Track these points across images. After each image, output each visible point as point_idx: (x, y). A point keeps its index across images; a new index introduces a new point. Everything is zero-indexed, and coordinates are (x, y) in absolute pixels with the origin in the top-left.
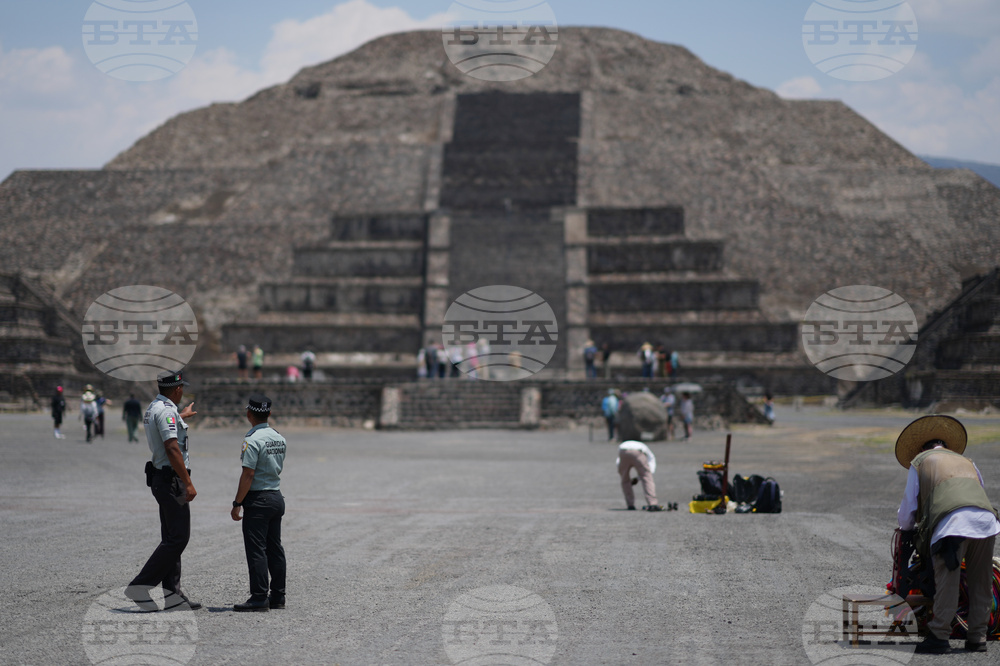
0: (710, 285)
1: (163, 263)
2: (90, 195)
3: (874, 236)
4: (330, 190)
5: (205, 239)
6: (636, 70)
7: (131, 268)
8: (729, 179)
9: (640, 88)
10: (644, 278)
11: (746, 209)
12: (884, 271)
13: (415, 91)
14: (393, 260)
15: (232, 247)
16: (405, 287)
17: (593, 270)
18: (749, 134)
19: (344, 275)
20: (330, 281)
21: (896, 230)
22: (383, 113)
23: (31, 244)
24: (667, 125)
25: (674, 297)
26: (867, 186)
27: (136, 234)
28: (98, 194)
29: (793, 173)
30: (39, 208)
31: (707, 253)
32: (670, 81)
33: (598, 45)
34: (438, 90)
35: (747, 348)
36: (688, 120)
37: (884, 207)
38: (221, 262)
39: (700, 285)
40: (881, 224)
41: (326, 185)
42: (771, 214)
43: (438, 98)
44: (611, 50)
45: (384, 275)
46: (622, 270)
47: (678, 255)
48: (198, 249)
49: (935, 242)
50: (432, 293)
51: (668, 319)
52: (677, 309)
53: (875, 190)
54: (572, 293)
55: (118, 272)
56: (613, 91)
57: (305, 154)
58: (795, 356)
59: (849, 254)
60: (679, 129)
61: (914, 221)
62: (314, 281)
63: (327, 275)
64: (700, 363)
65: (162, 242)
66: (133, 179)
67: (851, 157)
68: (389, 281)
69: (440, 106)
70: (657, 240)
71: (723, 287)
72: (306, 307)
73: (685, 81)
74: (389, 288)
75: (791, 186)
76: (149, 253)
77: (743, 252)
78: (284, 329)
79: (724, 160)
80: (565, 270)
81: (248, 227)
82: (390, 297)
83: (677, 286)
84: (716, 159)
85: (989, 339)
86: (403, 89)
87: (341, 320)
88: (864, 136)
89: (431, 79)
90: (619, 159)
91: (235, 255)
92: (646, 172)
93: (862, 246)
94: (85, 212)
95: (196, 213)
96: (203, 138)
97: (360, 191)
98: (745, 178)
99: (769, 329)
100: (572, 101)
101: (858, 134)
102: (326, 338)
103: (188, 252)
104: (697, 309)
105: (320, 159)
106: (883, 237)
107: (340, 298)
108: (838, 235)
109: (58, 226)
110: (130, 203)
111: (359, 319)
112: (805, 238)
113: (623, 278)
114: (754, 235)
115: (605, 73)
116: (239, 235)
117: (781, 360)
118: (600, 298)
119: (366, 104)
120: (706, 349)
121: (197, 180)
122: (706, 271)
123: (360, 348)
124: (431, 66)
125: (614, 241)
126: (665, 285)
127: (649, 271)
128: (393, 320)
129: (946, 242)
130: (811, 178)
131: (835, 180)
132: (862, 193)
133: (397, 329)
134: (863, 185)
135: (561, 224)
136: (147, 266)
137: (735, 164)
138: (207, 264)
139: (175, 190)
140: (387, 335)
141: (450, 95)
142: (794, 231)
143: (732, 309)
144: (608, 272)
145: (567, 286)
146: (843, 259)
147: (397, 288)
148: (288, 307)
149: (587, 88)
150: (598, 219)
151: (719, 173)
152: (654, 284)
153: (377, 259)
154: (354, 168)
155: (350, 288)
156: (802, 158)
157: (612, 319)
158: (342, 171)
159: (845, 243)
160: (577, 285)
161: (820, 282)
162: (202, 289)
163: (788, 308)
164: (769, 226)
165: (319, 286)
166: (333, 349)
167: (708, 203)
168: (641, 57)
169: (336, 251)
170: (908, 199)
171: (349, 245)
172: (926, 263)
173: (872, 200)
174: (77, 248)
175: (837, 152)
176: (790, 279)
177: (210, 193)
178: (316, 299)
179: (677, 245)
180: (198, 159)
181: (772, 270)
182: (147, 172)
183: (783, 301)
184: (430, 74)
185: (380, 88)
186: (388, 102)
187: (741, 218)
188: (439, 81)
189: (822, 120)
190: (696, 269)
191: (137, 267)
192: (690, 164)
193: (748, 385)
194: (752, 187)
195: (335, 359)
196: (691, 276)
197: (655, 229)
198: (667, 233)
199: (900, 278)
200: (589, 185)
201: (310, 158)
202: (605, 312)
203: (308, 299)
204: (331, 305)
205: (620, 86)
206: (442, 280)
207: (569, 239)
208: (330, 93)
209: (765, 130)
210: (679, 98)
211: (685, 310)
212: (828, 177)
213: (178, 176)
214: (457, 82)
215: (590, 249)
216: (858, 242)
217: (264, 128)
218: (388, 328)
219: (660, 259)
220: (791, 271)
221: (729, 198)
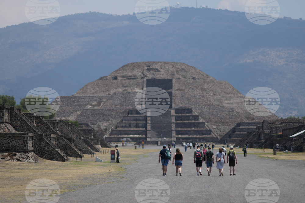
0: (196, 123)
1: (92, 116)
2: (74, 102)
3: (230, 111)
4: (123, 101)
5: (100, 112)
6: (184, 73)
7: (86, 117)
8: (202, 100)
9: (185, 78)
10: (185, 121)
11: (205, 106)
12: (231, 119)
13: (137, 78)
14: (141, 118)
15: (105, 113)
16: (143, 123)
17: (176, 120)
18: (207, 88)
19: (132, 121)
20: (129, 122)
21: (234, 110)
22: (131, 83)
23: (63, 112)
24: (190, 86)
25: (190, 125)
26: (230, 100)
27: (86, 111)
28: (75, 101)
29: (215, 97)
30: (64, 104)
31: (196, 117)
32: (191, 76)
33: (176, 67)
34: (142, 78)
35: (203, 134)
36: (195, 85)
37: (233, 105)
38: (103, 116)
39: (195, 123)
40: (231, 109)
41: (123, 100)
42: (210, 107)
43: (142, 80)
44: (179, 68)
45: (139, 121)
46: (181, 120)
47: (191, 117)
48: (98, 113)
49: (242, 112)
50: (148, 124)
51: (189, 129)
52: (191, 127)
53: (232, 101)
54: (172, 124)
55: (83, 118)
56: (179, 79)
57: (118, 94)
58: (211, 135)
59: (225, 115)
60: (193, 87)
61: (239, 108)
62: (127, 122)
63: (129, 121)
64: (195, 137)
65: (91, 112)
66: (82, 98)
67: (228, 94)
68: (140, 122)
69: (143, 82)
70: (187, 115)
71: (199, 123)
72: (126, 127)
73: (194, 76)
74: (140, 123)
75: (215, 100)
76: (89, 114)
77: (204, 114)
78: (122, 130)
79: (201, 96)
80: (171, 120)
81: (108, 109)
82: (140, 125)
83: (191, 123)
84: (200, 95)
85: (235, 134)
86: (134, 78)
87: (132, 129)
88: (231, 89)
89: (141, 75)
90: (180, 95)
91: (106, 115)
92: (186, 98)
93: (227, 114)
94: (73, 105)
95: (95, 105)
96: (94, 89)
97: (129, 102)
98: (205, 99)
99: (207, 131)
100: (171, 81)
101: (230, 89)
102: (130, 132)
103: (96, 114)
104: (194, 127)
105: (121, 95)
106: (231, 112)
107: (132, 125)
108: (223, 111)
109: (68, 108)
110: (82, 103)
111: (135, 129)
112: (216, 112)
113: (181, 122)
114: (206, 111)
115: (177, 74)
116: (106, 111)
117: (208, 136)
118: (177, 125)
119: (128, 81)
120: (195, 134)
121: (95, 99)
122: (196, 120)
123: (135, 134)
124: (140, 72)
125: (180, 115)
126: (188, 123)
127: (186, 120)
128: (141, 129)
129: (245, 112)
130: (219, 99)
131: (224, 99)
132: (229, 102)
133: (142, 131)
134: (229, 100)
135: (170, 112)
136: (89, 117)
137: (203, 96)
138: (100, 117)
139: (91, 100)
140: (141, 132)
141: (145, 79)
142: (214, 110)
143: (200, 127)
144: (179, 120)
145: (172, 123)
146: (223, 116)
147: (142, 123)
148: (122, 127)
149: (174, 78)
150: (177, 111)
151: (200, 98)
152: (187, 123)
153: (138, 118)
154: (128, 97)
155: (133, 123)
156: (218, 94)
157: (179, 129)
158: (125, 98)
159: (224, 113)
160: (173, 123)
161: (219, 121)
162: (100, 122)
163: (213, 126)
164: (209, 109)
165: (128, 123)
166: (131, 134)
167: (198, 104)
168: (185, 70)
169: (130, 116)
170: (238, 103)
171: (132, 115)
172: (239, 117)
173: (231, 103)
174: (72, 113)
175: (225, 92)
176: (213, 120)
177: (98, 101)
178: (127, 125)
179: (191, 116)
180: (93, 93)
181: (210, 118)
182: (84, 97)
183: (212, 124)
184: (140, 74)
185: (130, 77)
186: (132, 81)
187: (204, 108)
188: (142, 76)
189: (222, 85)
190: (194, 120)
191: (87, 117)
192: (195, 97)
193: (203, 141)
194: (206, 101)
195: (131, 136)
196: (193, 121)
197: (187, 113)
198: (189, 113)
199: (234, 120)
200: (175, 101)
201: (119, 95)
202: (178, 128)
203: (126, 125)
204: (130, 126)
205: (180, 77)
206: (150, 122)
207: (172, 115)
208: (119, 78)
209: (210, 88)
210: (193, 80)
211: (192, 127)
212: (222, 98)
213: (91, 98)
214: (146, 76)
215: (175, 116)
216: (227, 113)
217: (106, 87)
218: (140, 130)
219: (188, 118)
220: (213, 118)
221: (202, 104)
